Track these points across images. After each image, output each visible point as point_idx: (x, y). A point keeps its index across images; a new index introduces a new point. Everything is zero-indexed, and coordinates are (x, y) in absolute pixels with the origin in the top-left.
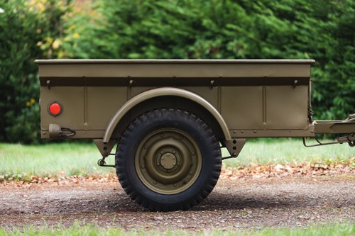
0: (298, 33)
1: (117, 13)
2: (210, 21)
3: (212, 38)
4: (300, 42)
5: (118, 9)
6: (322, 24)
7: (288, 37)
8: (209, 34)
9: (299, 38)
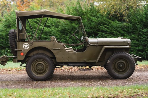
0: (51, 31)
1: (6, 25)
2: (28, 28)
3: (29, 32)
4: (51, 34)
5: (6, 24)
6: (57, 29)
7: (48, 32)
8: (28, 31)
9: (51, 33)
